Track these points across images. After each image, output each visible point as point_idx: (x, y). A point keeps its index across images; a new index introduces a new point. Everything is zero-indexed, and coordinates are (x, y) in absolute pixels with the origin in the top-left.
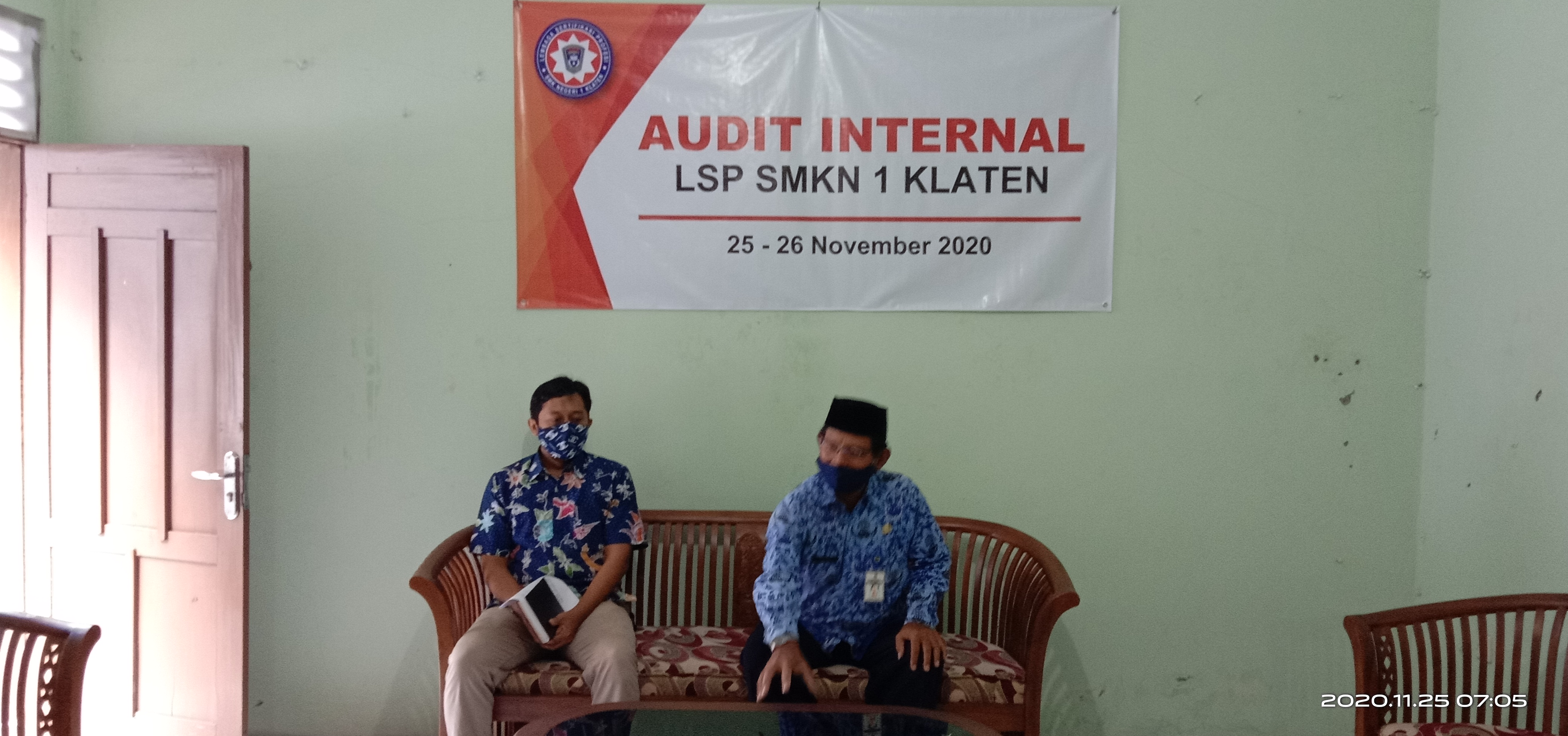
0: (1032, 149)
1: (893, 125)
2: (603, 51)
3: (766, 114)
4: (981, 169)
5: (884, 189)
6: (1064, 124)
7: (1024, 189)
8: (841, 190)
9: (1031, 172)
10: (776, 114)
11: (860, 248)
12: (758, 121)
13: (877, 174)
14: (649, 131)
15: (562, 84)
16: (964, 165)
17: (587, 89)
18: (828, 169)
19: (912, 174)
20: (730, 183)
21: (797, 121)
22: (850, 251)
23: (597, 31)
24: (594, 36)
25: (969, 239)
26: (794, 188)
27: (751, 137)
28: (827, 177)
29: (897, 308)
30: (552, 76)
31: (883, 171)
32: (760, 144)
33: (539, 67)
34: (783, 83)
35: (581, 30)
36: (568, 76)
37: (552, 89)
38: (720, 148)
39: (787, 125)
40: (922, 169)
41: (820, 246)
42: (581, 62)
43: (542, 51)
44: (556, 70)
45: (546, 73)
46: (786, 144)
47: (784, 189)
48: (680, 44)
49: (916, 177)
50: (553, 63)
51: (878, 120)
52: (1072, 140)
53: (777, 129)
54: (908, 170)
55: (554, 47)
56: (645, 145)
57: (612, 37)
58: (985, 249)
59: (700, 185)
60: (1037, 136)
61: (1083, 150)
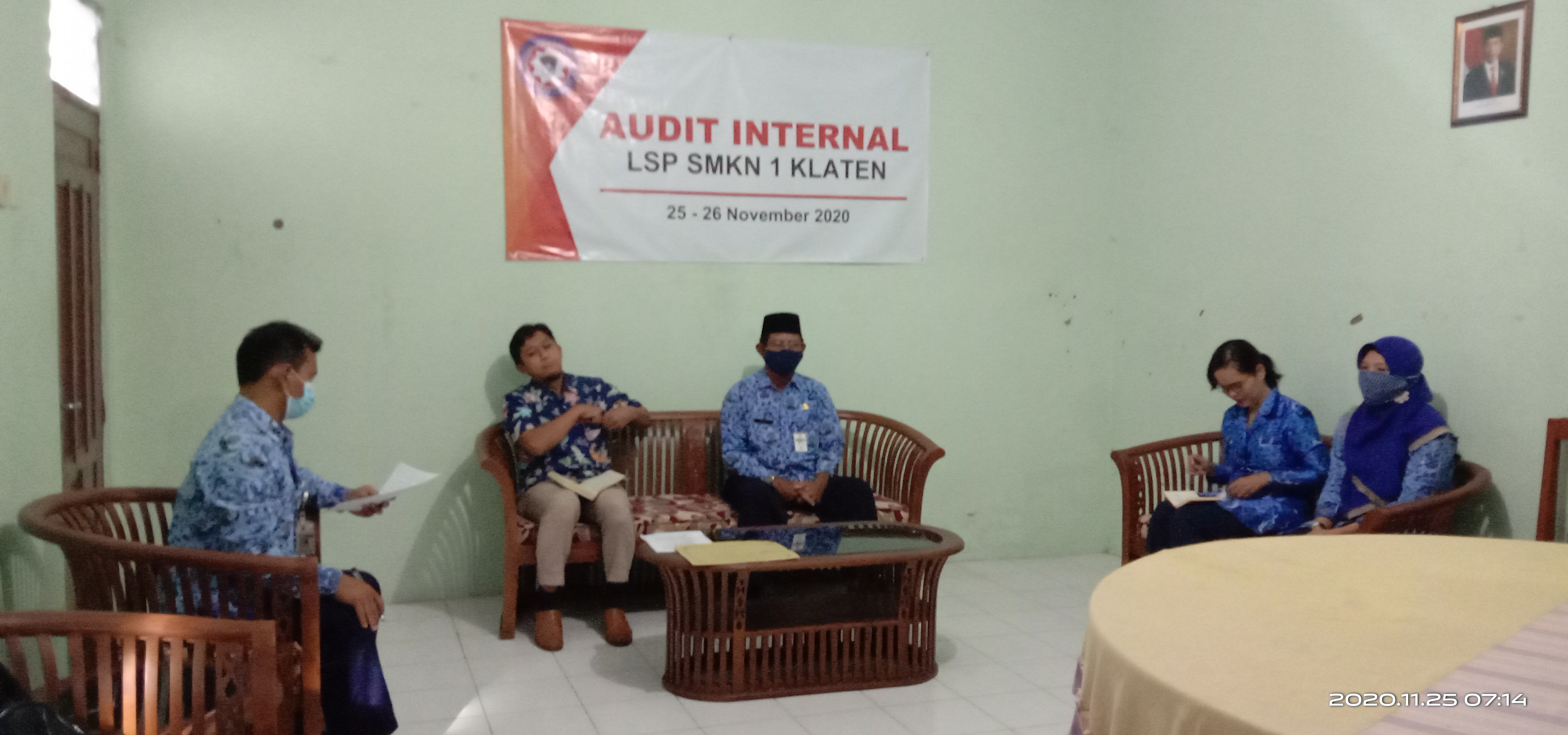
0: (875, 148)
1: (782, 127)
3: (693, 115)
4: (842, 161)
5: (777, 174)
6: (895, 131)
7: (871, 177)
8: (747, 172)
9: (874, 165)
10: (701, 116)
11: (761, 217)
12: (689, 121)
13: (772, 163)
14: (607, 125)
16: (831, 158)
18: (738, 158)
19: (796, 163)
20: (669, 167)
21: (715, 122)
22: (754, 218)
25: (835, 212)
26: (714, 171)
27: (683, 132)
28: (737, 163)
29: (787, 260)
31: (776, 161)
32: (689, 138)
34: (705, 93)
36: (544, 79)
38: (660, 139)
39: (708, 124)
40: (803, 160)
41: (732, 214)
42: (554, 70)
47: (707, 171)
49: (799, 166)
50: (533, 69)
51: (772, 123)
53: (702, 126)
54: (793, 161)
55: (534, 57)
56: (604, 134)
58: (845, 219)
59: (647, 168)
60: (878, 139)
61: (908, 150)
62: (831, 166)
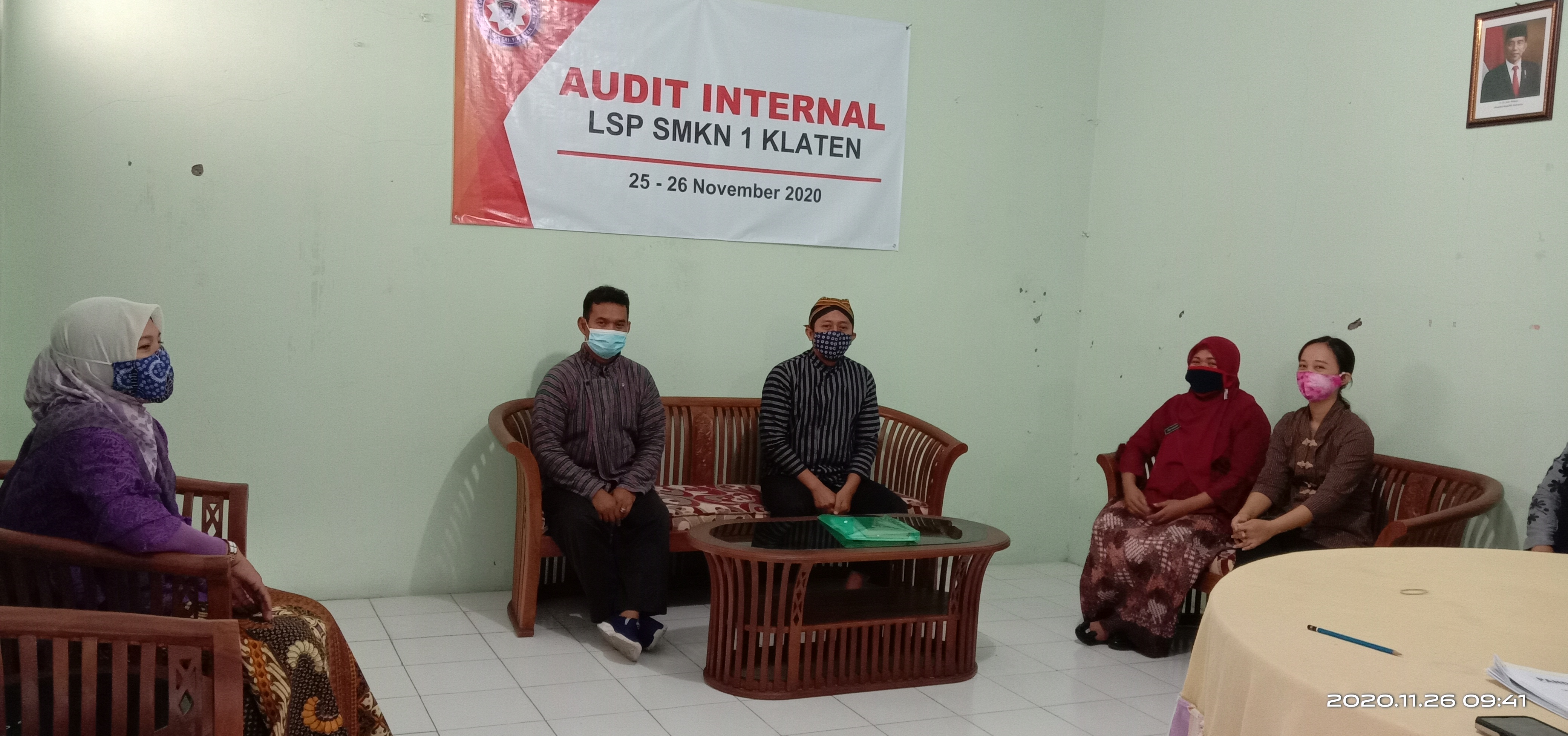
0: (850, 124)
1: (756, 95)
2: (532, 8)
4: (816, 136)
5: (748, 146)
6: (872, 107)
7: (845, 155)
8: (716, 143)
9: (849, 141)
11: (729, 190)
13: (743, 133)
15: (495, 31)
17: (518, 38)
18: (708, 125)
19: (768, 135)
20: (632, 129)
21: (685, 84)
22: (722, 193)
25: (806, 191)
26: (682, 140)
28: (706, 131)
29: (755, 239)
31: (747, 132)
32: (657, 101)
36: (502, 26)
39: (678, 86)
40: (776, 132)
42: (513, 15)
43: (481, 2)
44: (493, 19)
46: (676, 103)
47: (674, 139)
49: (770, 139)
50: (489, 13)
51: (745, 90)
52: (877, 121)
53: (670, 89)
54: (765, 131)
58: (817, 198)
59: (609, 129)
60: (854, 115)
61: (884, 130)
62: (804, 142)
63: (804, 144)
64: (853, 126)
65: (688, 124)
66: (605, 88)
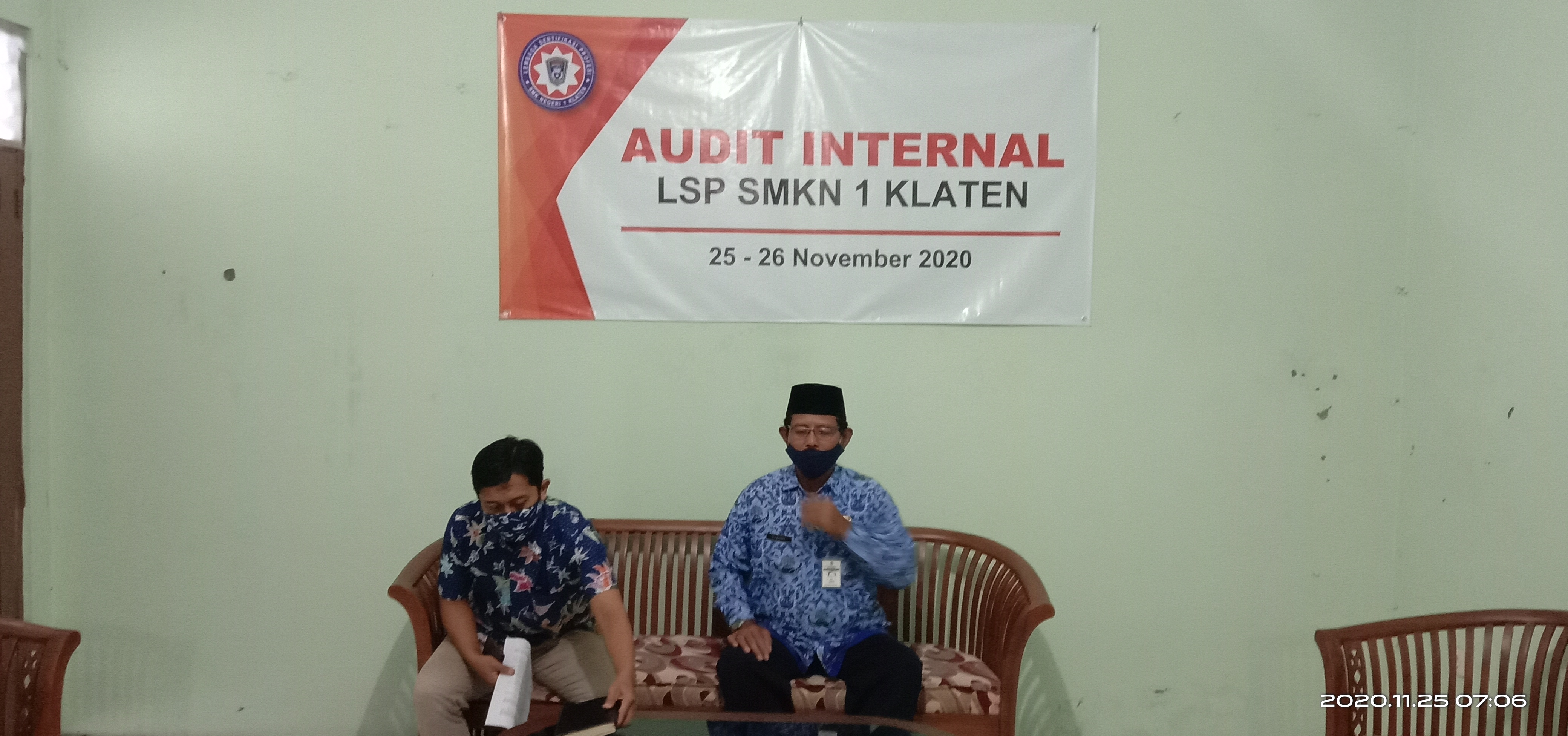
1: (874, 139)
2: (586, 64)
3: (749, 126)
4: (961, 183)
5: (865, 203)
6: (1043, 140)
8: (822, 202)
9: (1010, 187)
10: (758, 127)
11: (841, 261)
12: (739, 134)
13: (858, 188)
14: (631, 144)
15: (544, 95)
16: (945, 180)
17: (570, 101)
18: (810, 183)
19: (893, 188)
20: (712, 195)
21: (779, 135)
22: (831, 264)
23: (581, 43)
24: (578, 48)
25: (949, 253)
26: (776, 201)
27: (733, 151)
29: (878, 320)
30: (535, 87)
31: (864, 185)
32: (741, 157)
33: (522, 79)
34: (765, 97)
35: (564, 42)
36: (551, 89)
37: (536, 101)
38: (702, 161)
39: (769, 138)
40: (903, 184)
41: (801, 258)
42: (564, 76)
43: (526, 63)
44: (540, 81)
45: (530, 85)
46: (768, 157)
47: (766, 201)
48: (663, 57)
49: (897, 191)
50: (536, 75)
52: (1051, 156)
54: (889, 184)
55: (538, 60)
56: (627, 157)
57: (595, 50)
59: (683, 197)
60: (1016, 151)
61: (1062, 166)
62: (944, 190)
63: (944, 193)
64: (1016, 166)
65: (784, 183)
66: (677, 148)
